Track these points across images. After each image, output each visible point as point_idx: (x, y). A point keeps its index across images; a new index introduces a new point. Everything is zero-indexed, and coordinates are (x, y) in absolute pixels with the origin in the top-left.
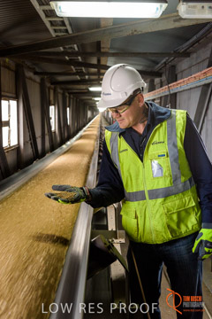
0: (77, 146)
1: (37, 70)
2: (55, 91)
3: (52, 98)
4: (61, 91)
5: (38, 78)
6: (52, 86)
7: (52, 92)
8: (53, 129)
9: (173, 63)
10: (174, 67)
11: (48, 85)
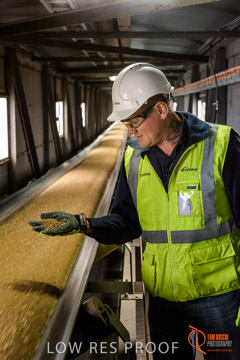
0: (93, 156)
1: (36, 55)
2: (63, 80)
3: (59, 91)
4: (73, 81)
5: (38, 66)
6: (60, 75)
7: (59, 83)
8: (61, 134)
9: (222, 44)
10: (223, 50)
11: (54, 73)
